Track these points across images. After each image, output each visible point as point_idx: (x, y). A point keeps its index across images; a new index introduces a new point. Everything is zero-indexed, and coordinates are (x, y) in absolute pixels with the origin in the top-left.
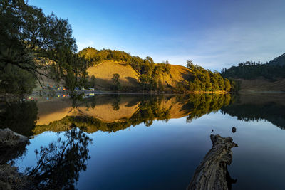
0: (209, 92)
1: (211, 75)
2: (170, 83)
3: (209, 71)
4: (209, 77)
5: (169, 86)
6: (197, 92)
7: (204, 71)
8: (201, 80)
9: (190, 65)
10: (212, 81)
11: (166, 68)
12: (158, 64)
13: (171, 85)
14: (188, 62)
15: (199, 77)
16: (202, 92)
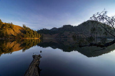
0: (32, 38)
1: (33, 31)
2: (13, 34)
3: (33, 30)
4: (32, 33)
5: (12, 35)
6: (28, 38)
7: (30, 30)
8: (29, 33)
9: (24, 27)
10: (34, 34)
11: (11, 26)
12: (5, 23)
13: (14, 35)
14: (23, 25)
15: (28, 32)
16: (30, 38)
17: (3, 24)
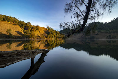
0: (55, 39)
1: (56, 32)
3: (55, 31)
4: (55, 33)
5: (38, 36)
6: (51, 39)
7: (53, 30)
8: (52, 34)
9: (48, 28)
11: (37, 28)
12: (34, 26)
13: (39, 36)
14: (47, 26)
15: (51, 32)
16: (53, 39)
17: (32, 27)
